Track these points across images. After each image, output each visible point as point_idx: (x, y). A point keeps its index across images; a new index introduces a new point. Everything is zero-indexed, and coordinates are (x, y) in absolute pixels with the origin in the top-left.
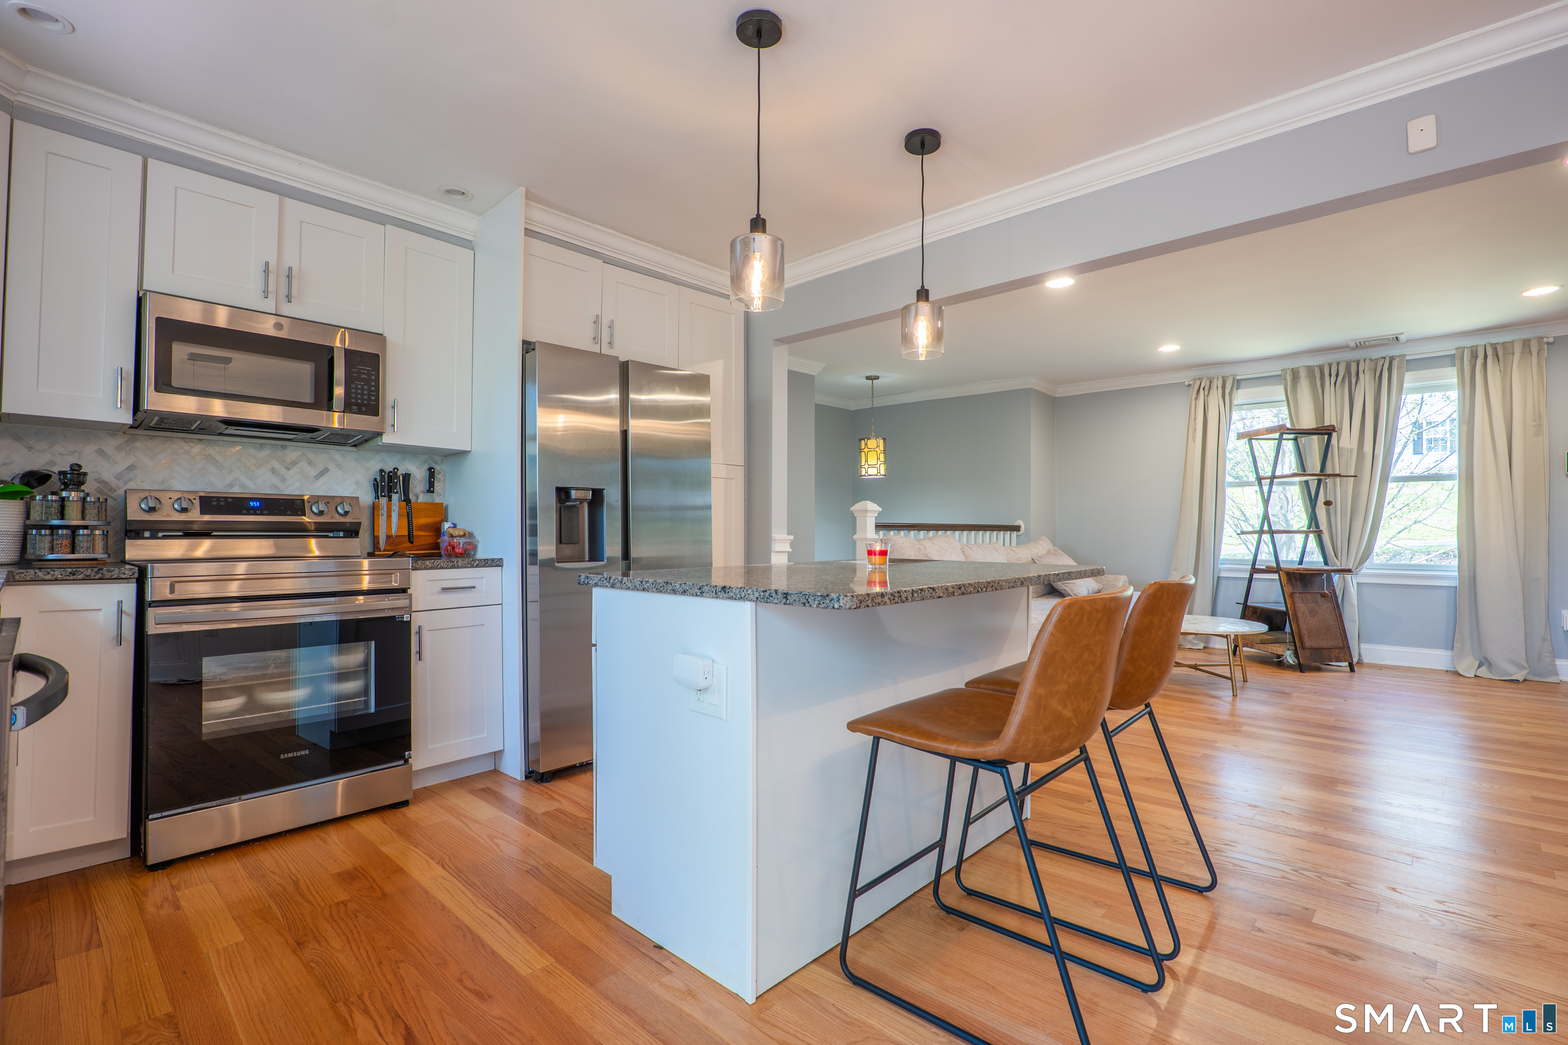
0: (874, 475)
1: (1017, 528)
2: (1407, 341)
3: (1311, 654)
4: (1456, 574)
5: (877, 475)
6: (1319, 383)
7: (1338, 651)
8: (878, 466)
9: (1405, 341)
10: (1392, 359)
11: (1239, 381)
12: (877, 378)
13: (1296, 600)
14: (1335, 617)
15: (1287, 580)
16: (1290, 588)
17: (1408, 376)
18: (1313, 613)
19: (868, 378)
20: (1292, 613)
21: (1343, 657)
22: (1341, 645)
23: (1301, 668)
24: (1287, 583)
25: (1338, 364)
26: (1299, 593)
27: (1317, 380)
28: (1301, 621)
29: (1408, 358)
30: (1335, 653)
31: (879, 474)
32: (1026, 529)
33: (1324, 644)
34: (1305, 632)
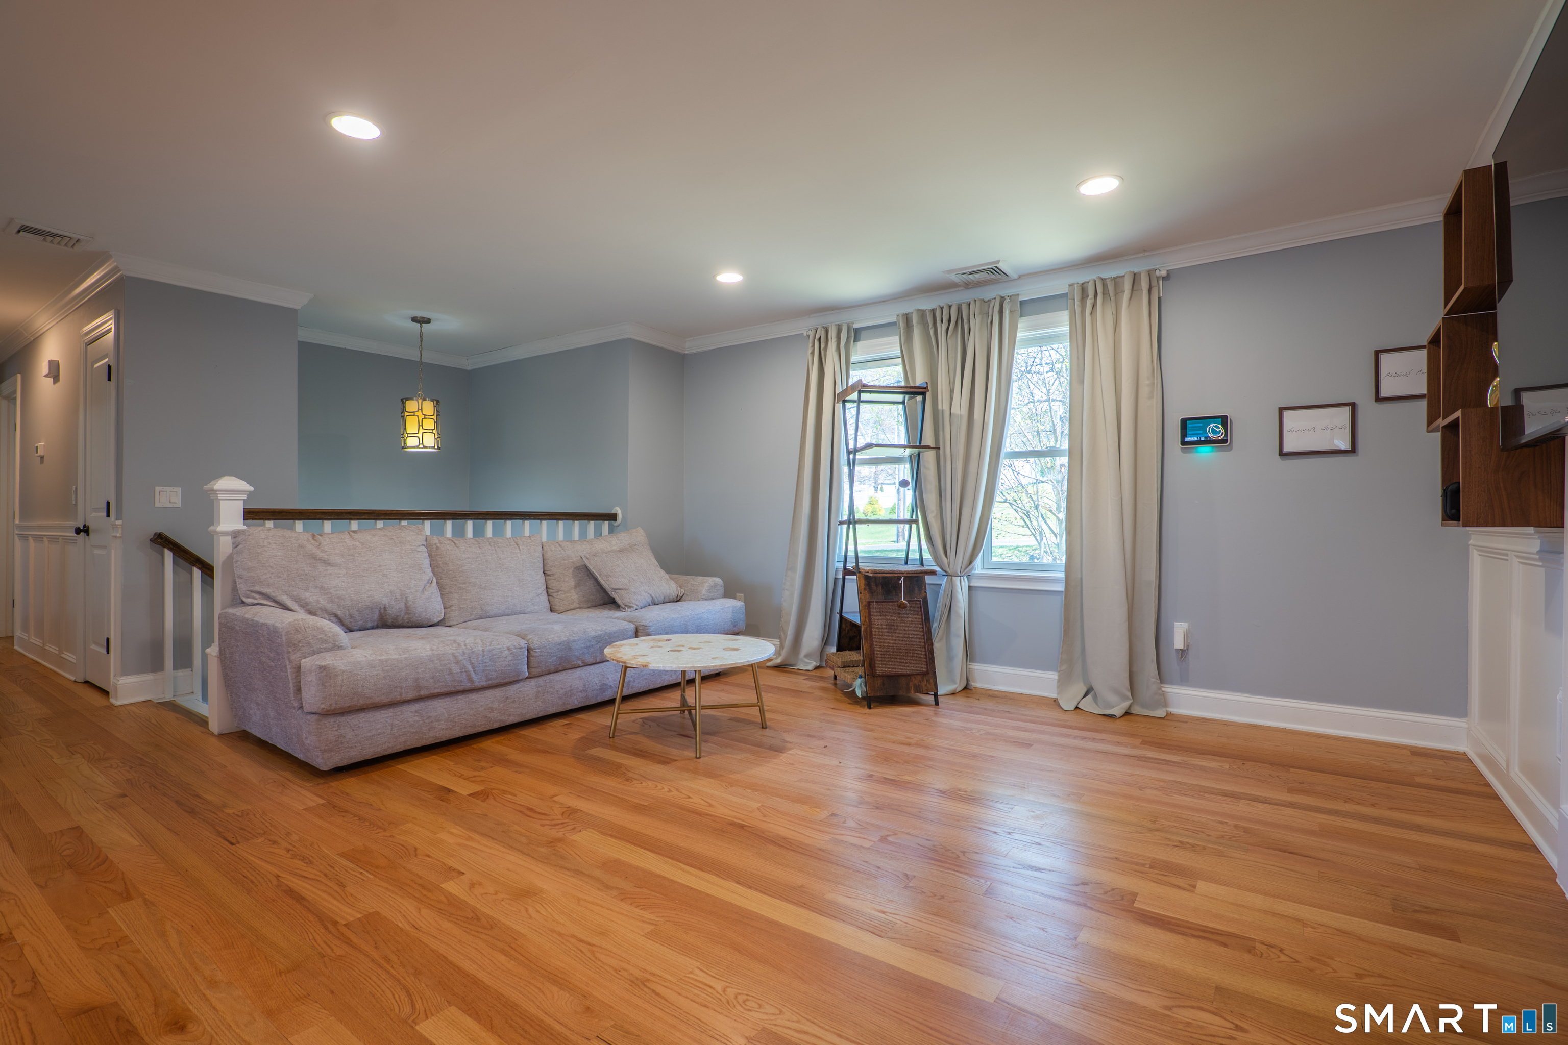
0: (414, 447)
1: (612, 517)
2: (1020, 277)
3: (883, 684)
4: (1062, 575)
5: (418, 447)
6: (932, 331)
7: (919, 678)
8: (420, 435)
9: (1016, 276)
10: (1002, 299)
11: (857, 331)
12: (428, 321)
13: (873, 611)
14: (922, 634)
15: (865, 585)
16: (868, 595)
17: (1022, 323)
18: (892, 627)
19: (414, 320)
20: (866, 629)
21: (926, 686)
22: (924, 670)
23: (871, 701)
24: (865, 589)
25: (950, 307)
26: (877, 602)
27: (930, 327)
28: (876, 640)
29: (1021, 298)
30: (916, 681)
31: (421, 446)
32: (623, 518)
33: (901, 669)
34: (878, 654)
